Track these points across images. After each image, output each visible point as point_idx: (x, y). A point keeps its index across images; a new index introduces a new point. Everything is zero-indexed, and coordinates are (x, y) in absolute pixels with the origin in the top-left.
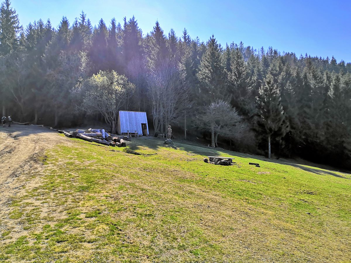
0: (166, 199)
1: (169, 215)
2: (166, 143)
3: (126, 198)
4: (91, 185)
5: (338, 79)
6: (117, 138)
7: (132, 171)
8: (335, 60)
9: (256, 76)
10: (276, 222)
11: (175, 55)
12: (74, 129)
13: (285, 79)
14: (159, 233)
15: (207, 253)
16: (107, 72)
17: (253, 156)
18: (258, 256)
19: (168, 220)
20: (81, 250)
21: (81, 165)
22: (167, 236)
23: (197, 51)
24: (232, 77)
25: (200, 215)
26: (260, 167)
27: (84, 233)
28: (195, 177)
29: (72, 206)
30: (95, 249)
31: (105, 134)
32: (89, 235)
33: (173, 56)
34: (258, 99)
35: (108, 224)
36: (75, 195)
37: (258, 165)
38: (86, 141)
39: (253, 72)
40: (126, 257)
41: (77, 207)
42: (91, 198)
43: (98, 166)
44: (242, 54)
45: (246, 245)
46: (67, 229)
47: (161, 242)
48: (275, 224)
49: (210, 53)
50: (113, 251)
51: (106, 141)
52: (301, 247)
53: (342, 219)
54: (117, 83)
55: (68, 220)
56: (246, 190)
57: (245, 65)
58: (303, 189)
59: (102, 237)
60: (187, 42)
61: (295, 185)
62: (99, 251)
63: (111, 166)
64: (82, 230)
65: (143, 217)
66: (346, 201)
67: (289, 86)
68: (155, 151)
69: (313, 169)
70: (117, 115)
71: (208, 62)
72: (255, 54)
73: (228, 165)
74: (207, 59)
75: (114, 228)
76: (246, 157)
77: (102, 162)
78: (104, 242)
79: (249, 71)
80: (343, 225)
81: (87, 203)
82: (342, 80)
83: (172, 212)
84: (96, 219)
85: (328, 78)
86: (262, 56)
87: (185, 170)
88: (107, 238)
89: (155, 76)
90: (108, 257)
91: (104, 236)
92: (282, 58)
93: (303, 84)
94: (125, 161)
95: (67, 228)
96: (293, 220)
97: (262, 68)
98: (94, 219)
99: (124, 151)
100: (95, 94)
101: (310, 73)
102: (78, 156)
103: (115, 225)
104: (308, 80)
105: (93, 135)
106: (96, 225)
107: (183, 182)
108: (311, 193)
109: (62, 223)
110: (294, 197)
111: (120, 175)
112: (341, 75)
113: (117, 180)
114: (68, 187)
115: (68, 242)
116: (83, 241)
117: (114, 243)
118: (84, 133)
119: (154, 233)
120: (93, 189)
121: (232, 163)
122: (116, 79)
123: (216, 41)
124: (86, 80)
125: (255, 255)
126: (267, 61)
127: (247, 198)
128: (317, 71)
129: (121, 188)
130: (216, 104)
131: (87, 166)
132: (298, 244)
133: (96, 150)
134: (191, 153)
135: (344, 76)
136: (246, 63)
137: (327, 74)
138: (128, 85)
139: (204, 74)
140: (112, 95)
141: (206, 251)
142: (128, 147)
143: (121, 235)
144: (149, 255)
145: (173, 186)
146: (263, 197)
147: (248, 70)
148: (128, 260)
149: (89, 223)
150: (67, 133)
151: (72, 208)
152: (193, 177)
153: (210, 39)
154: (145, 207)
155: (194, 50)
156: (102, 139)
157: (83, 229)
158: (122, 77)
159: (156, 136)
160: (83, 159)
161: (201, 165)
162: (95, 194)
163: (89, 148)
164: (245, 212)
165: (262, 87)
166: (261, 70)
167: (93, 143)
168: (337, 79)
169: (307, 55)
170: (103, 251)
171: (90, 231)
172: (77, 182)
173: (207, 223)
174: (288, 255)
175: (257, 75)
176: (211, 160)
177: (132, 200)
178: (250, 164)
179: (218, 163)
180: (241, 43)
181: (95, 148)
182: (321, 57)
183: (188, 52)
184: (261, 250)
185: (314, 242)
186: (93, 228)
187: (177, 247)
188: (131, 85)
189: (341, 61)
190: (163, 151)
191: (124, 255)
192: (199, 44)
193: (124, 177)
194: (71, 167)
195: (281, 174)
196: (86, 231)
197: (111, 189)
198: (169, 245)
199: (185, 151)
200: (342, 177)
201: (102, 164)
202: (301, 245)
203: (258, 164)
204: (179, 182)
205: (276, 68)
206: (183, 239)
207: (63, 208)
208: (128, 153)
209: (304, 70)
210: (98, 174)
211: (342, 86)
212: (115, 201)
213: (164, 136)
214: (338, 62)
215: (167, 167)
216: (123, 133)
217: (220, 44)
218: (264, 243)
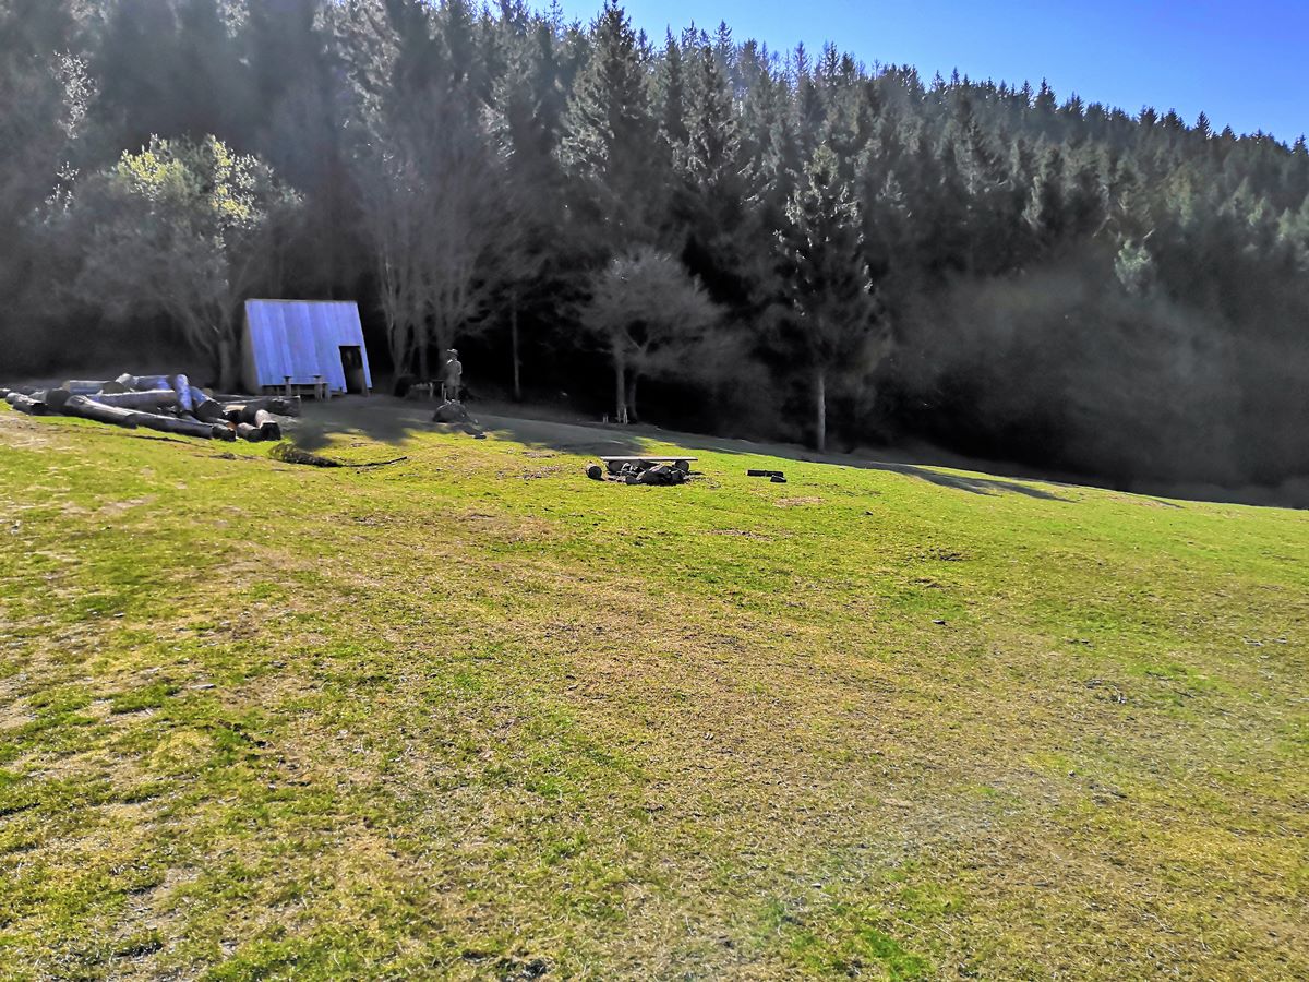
0: (440, 619)
1: (451, 673)
2: (439, 418)
3: (283, 629)
4: (133, 592)
5: (1056, 163)
6: (241, 407)
7: (306, 527)
8: (1051, 94)
9: (775, 154)
10: (831, 660)
11: (466, 75)
12: (51, 382)
13: (880, 166)
14: (412, 737)
15: (588, 784)
16: (186, 141)
17: (765, 446)
18: (766, 775)
19: (445, 690)
20: (97, 833)
21: (87, 520)
22: (443, 746)
23: (553, 57)
24: (687, 158)
25: (567, 661)
26: (785, 481)
27: (107, 770)
28: (554, 533)
29: (51, 677)
30: (154, 820)
31: (192, 394)
32: (128, 774)
33: (459, 78)
34: (781, 239)
35: (207, 727)
36: (65, 635)
37: (777, 477)
38: (108, 426)
39: (766, 140)
40: (281, 835)
41: (72, 678)
42: (132, 641)
43: (163, 516)
44: (724, 69)
45: (727, 742)
46: (34, 764)
47: (420, 769)
48: (829, 667)
49: (602, 68)
50: (230, 821)
51: (197, 423)
52: (907, 729)
53: (1042, 631)
54: (228, 188)
55: (38, 729)
56: (735, 564)
57: (738, 111)
58: (927, 544)
59: (182, 776)
60: (512, 20)
61: (903, 534)
62: (171, 825)
63: (218, 514)
64: (97, 761)
65: (352, 690)
66: (1059, 572)
67: (893, 187)
68: (399, 450)
69: (964, 478)
70: (239, 315)
71: (595, 100)
72: (772, 72)
73: (674, 484)
74: (591, 88)
75: (234, 738)
76: (738, 451)
77: (180, 503)
78: (191, 794)
79: (752, 138)
80: (1045, 648)
81: (117, 659)
82: (1072, 165)
83: (463, 659)
84: (160, 714)
85: (1026, 158)
86: (801, 80)
87: (518, 510)
88: (205, 779)
89: (387, 157)
90: (213, 843)
91: (193, 773)
92: (870, 86)
93: (942, 181)
94: (276, 493)
95: (33, 760)
96: (888, 648)
97: (797, 124)
98: (148, 715)
99: (272, 454)
100: (136, 235)
101: (964, 142)
102: (74, 484)
103: (238, 727)
104: (959, 166)
105: (136, 401)
106: (157, 735)
107: (507, 556)
108: (954, 557)
109: (10, 744)
110: (897, 574)
111: (255, 546)
112: (1069, 150)
113: (243, 565)
114: (35, 607)
115: (39, 811)
116: (102, 800)
117: (236, 790)
118: (100, 393)
119: (394, 741)
120: (143, 606)
121: (688, 474)
122: (224, 173)
123: (625, 18)
124: (90, 178)
125: (754, 772)
126: (817, 98)
127: (736, 589)
128: (988, 134)
129: (263, 594)
130: (631, 262)
131: (115, 522)
132: (899, 720)
133: (153, 459)
134: (539, 448)
135: (1076, 151)
136: (740, 107)
137: (1021, 144)
138: (279, 194)
139: (583, 150)
140: (212, 238)
141: (587, 777)
142: (287, 441)
143: (262, 759)
144: (373, 816)
145: (466, 570)
146: (791, 581)
147: (748, 132)
148: (291, 844)
149: (126, 733)
150: (22, 398)
151: (54, 683)
152: (546, 533)
153: (602, 11)
154: (358, 654)
155: (542, 55)
156: (178, 415)
157: (104, 755)
158: (251, 162)
159: (401, 391)
160: (98, 497)
161: (578, 488)
162: (150, 623)
163: (125, 451)
164: (728, 637)
165: (797, 195)
166: (797, 132)
167: (142, 431)
168: (1054, 162)
169: (956, 76)
170: (190, 825)
171: (134, 761)
172: (71, 585)
173: (593, 686)
174: (865, 757)
175: (781, 151)
176: (614, 469)
177: (305, 633)
178: (751, 473)
179: (638, 478)
180: (723, 26)
181: (151, 452)
182: (1006, 82)
183: (520, 63)
184: (776, 754)
185: (949, 710)
186: (146, 749)
187: (479, 777)
188: (293, 198)
189: (1070, 99)
190: (429, 446)
191: (276, 828)
192: (560, 31)
193: (272, 553)
194: (43, 529)
195: (855, 502)
196: (115, 764)
197: (218, 601)
198: (449, 773)
199: (517, 444)
200: (1056, 499)
201: (182, 510)
202: (909, 723)
203: (781, 474)
204: (490, 556)
205: (848, 125)
206: (501, 750)
207: (11, 687)
208: (289, 462)
209: (946, 133)
210: (164, 549)
211: (1069, 185)
212: (238, 643)
213: (431, 394)
214: (1061, 101)
215: (446, 504)
216: (265, 387)
217: (642, 32)
218: (786, 731)
